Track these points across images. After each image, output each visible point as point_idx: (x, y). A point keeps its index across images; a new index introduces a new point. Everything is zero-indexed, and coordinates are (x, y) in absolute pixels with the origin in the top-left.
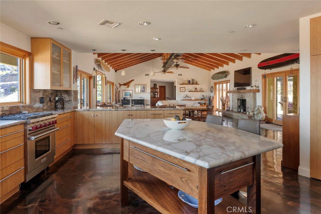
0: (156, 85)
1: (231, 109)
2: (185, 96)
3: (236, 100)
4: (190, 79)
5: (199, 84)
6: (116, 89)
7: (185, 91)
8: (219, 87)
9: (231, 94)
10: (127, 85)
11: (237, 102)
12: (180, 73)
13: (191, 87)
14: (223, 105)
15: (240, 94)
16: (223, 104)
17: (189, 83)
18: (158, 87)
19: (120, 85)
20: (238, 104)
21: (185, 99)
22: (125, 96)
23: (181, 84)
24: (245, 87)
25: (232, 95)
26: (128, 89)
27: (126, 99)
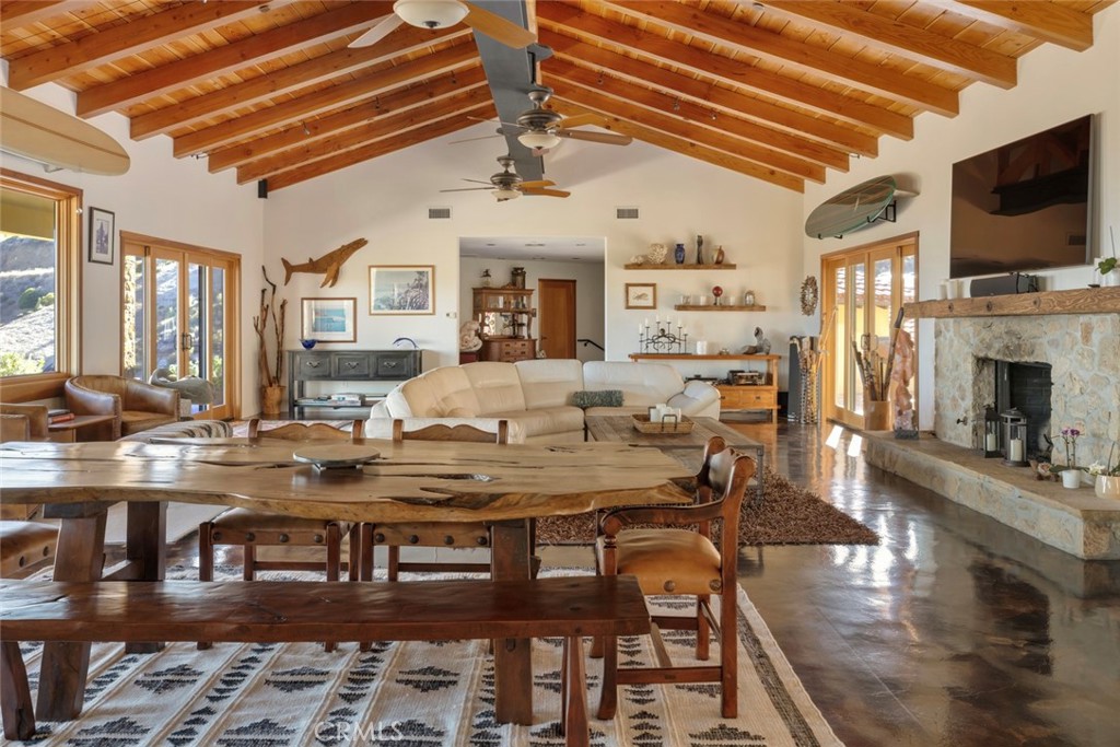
0: (523, 274)
1: (926, 423)
2: (654, 332)
3: (968, 367)
4: (682, 238)
5: (733, 267)
6: (263, 291)
7: (654, 307)
8: (850, 279)
9: (929, 324)
10: (323, 271)
11: (975, 383)
12: (627, 205)
13: (690, 282)
14: (876, 393)
15: (999, 326)
16: (872, 386)
17: (678, 257)
18: (532, 283)
19: (290, 269)
20: (978, 395)
21: (652, 350)
22: (315, 330)
23: (628, 267)
24: (1040, 273)
25: (938, 334)
26: (328, 291)
27: (317, 347)
